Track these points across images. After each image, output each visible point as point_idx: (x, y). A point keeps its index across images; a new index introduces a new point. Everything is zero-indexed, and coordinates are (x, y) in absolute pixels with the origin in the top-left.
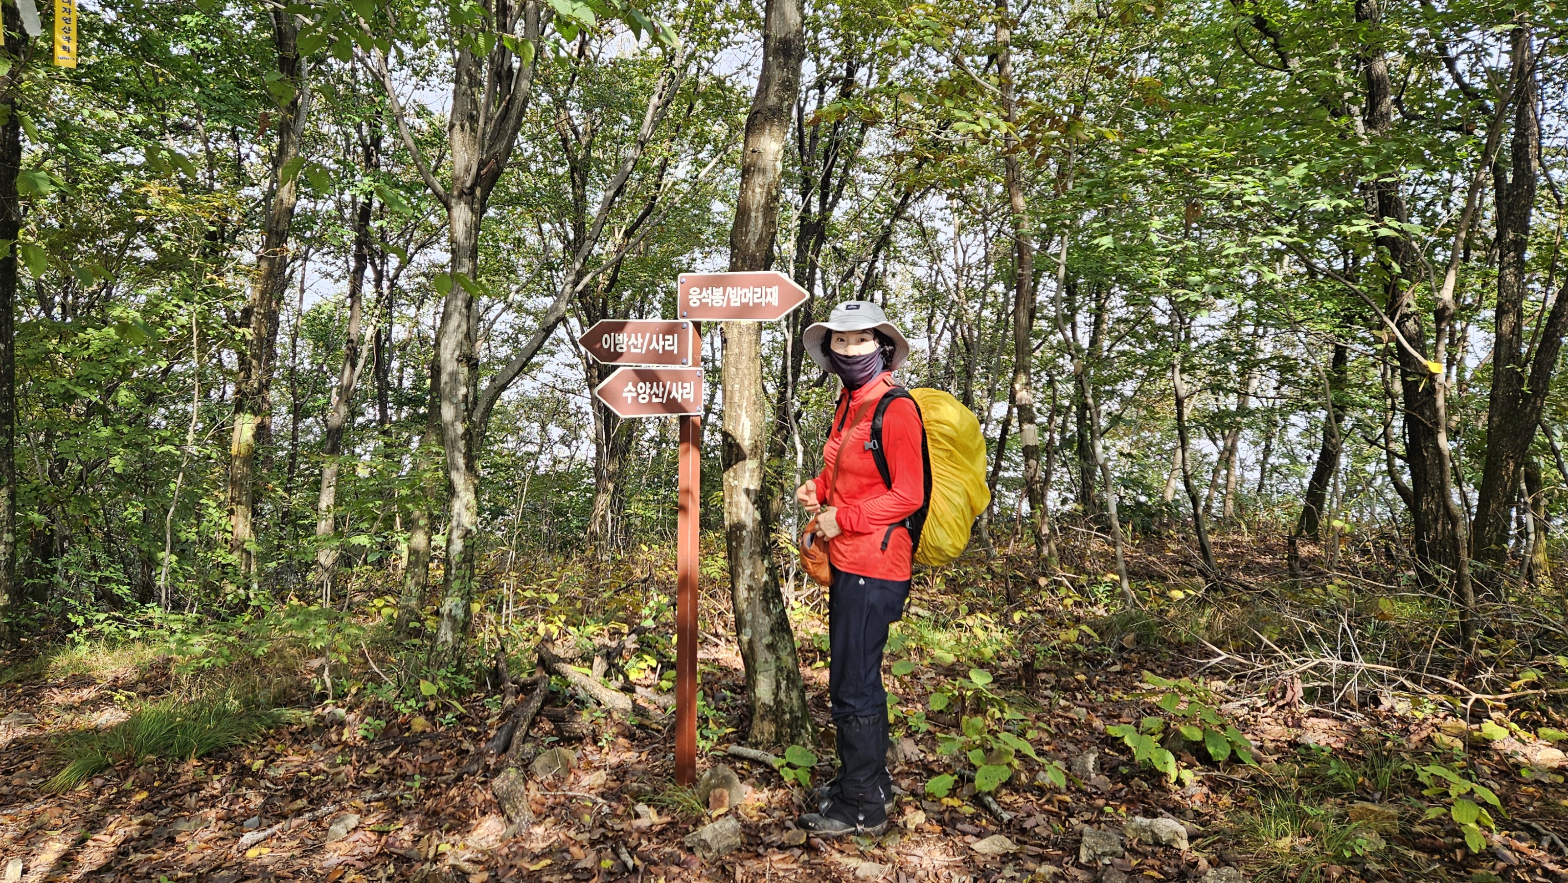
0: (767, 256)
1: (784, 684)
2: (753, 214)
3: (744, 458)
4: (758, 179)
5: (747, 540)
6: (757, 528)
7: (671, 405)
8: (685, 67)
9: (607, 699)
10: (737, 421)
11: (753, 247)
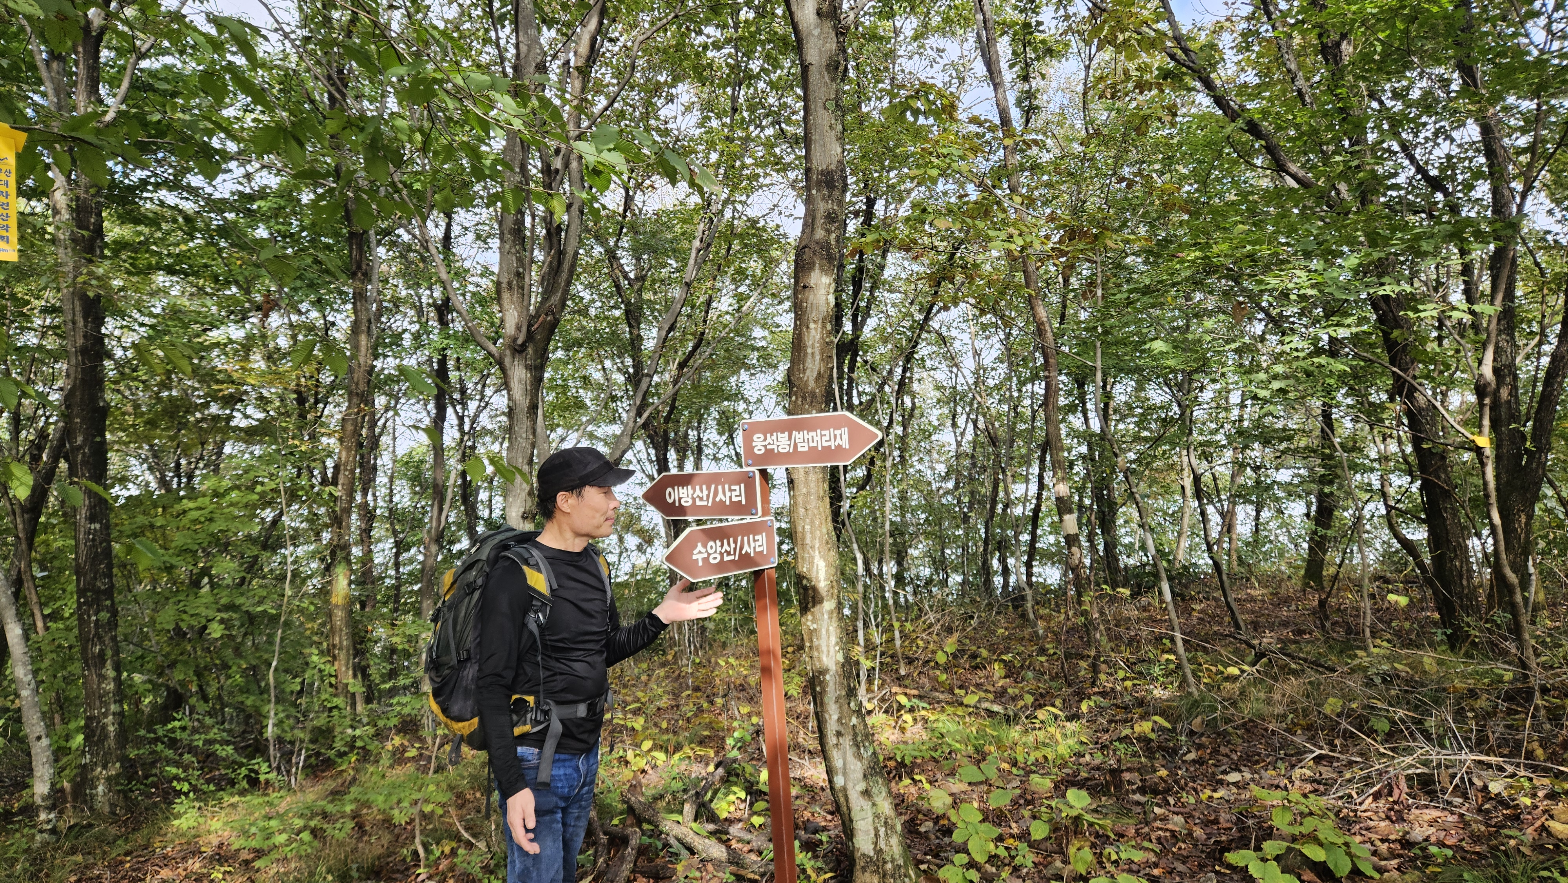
0: (827, 392)
1: (882, 831)
2: (809, 351)
3: (821, 601)
4: (811, 315)
5: (831, 684)
6: (840, 671)
7: (745, 560)
8: (721, 212)
9: (700, 847)
10: (811, 563)
11: (812, 384)
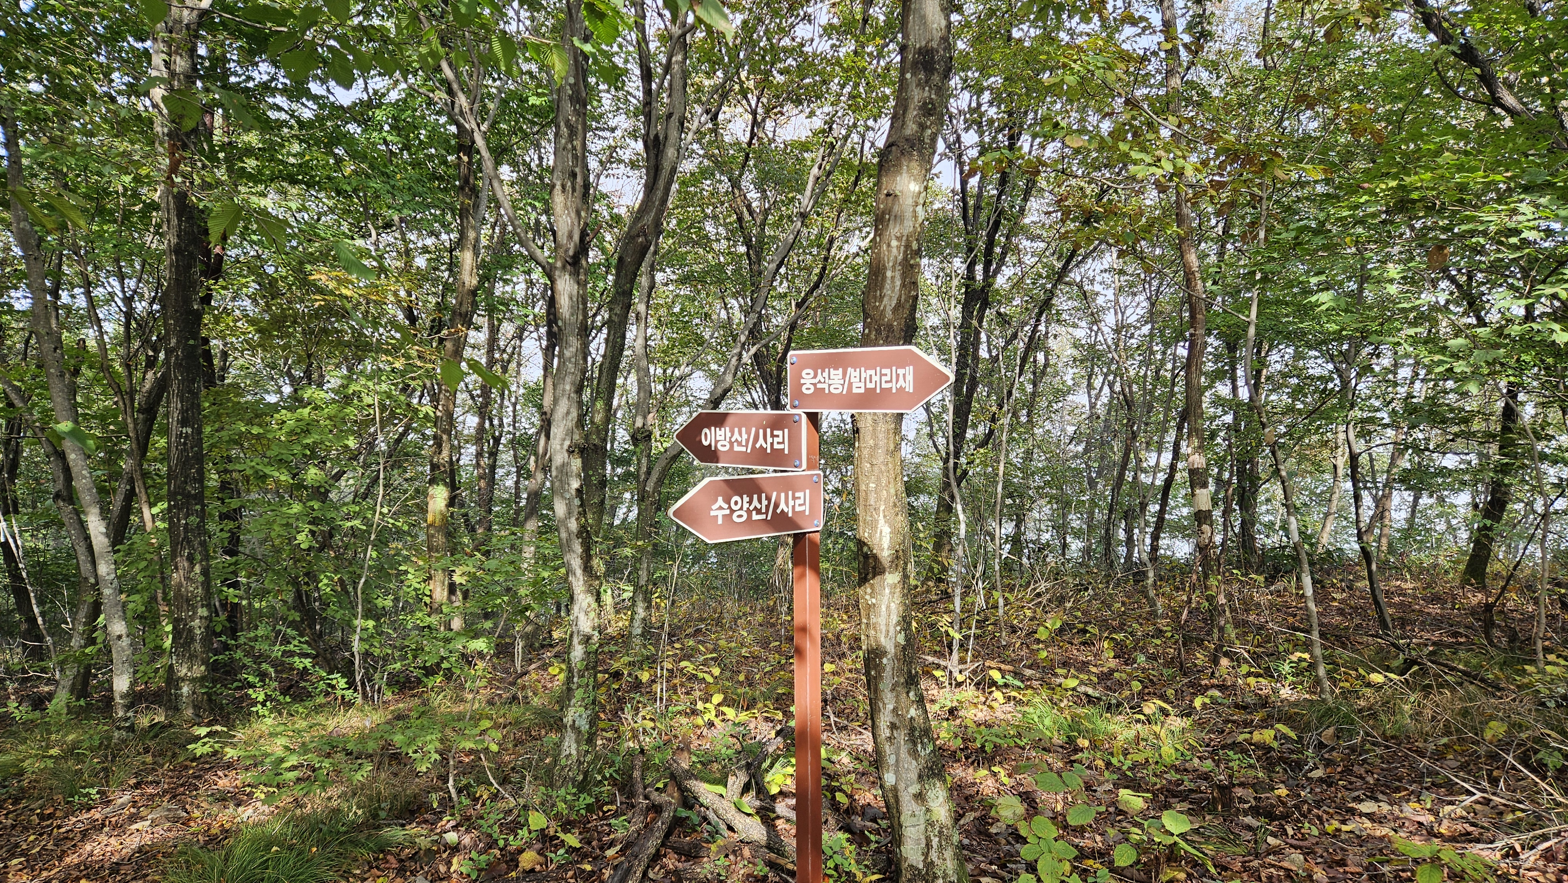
0: (908, 326)
1: (935, 841)
2: (889, 274)
3: (882, 572)
4: (894, 230)
5: (888, 668)
6: (900, 654)
7: (780, 520)
8: (845, 137)
9: (741, 826)
10: (874, 525)
11: (889, 314)
